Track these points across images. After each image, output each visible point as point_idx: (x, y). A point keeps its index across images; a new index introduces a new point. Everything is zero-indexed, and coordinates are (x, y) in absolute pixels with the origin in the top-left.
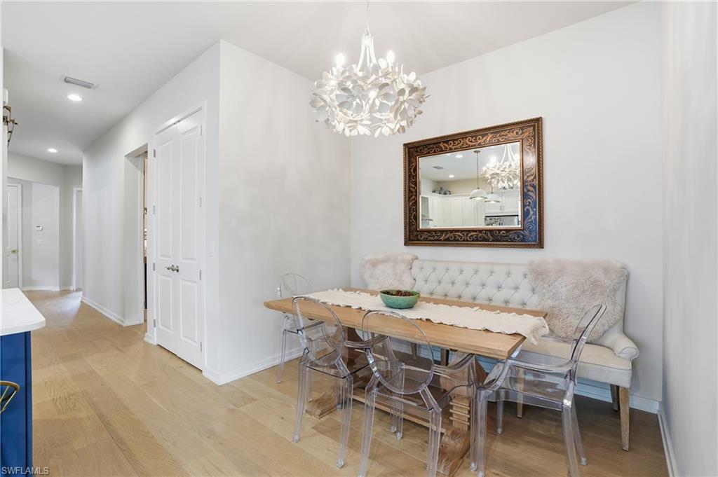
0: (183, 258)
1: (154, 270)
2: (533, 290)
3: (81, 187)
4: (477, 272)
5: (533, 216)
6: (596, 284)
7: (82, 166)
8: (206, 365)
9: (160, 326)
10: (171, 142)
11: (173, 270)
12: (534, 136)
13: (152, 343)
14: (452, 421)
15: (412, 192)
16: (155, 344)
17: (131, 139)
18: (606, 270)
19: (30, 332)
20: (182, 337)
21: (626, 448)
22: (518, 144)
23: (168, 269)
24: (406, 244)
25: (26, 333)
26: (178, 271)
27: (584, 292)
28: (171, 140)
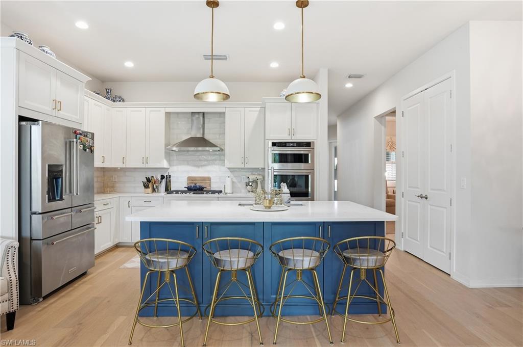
0: (432, 190)
1: (403, 197)
3: (336, 139)
7: (336, 126)
8: (454, 270)
9: (407, 237)
10: (419, 104)
11: (421, 198)
13: (400, 249)
16: (403, 250)
17: (380, 104)
20: (429, 247)
23: (418, 197)
26: (426, 198)
28: (419, 103)
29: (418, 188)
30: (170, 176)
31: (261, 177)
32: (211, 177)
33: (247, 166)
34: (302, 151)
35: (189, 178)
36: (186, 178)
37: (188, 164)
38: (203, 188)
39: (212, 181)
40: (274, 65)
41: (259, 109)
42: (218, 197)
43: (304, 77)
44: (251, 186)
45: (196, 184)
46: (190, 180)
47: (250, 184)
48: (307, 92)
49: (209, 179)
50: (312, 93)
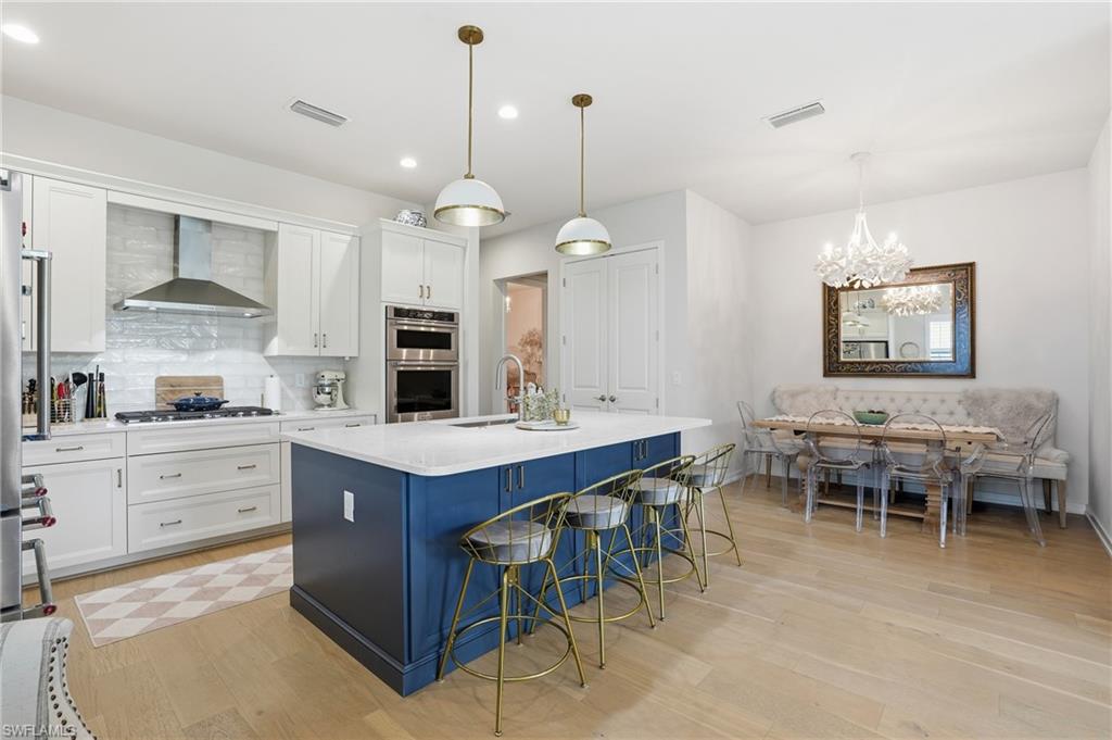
0: (620, 388)
2: (969, 414)
4: (909, 400)
5: (965, 350)
6: (1029, 408)
11: (603, 400)
12: (967, 279)
14: (926, 507)
15: (830, 324)
18: (1038, 396)
19: (679, 433)
21: (1064, 525)
22: (951, 285)
24: (825, 375)
25: (675, 434)
26: (612, 401)
27: (1018, 414)
29: (595, 387)
30: (102, 375)
31: (341, 376)
32: (222, 376)
33: (325, 353)
34: (434, 327)
35: (161, 381)
36: (154, 380)
37: (158, 345)
38: (220, 404)
39: (225, 384)
40: (409, 163)
41: (349, 238)
42: (280, 422)
43: (585, 216)
44: (329, 393)
45: (197, 394)
46: (164, 385)
47: (327, 390)
48: (594, 241)
49: (219, 381)
50: (605, 243)
